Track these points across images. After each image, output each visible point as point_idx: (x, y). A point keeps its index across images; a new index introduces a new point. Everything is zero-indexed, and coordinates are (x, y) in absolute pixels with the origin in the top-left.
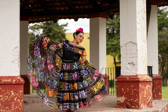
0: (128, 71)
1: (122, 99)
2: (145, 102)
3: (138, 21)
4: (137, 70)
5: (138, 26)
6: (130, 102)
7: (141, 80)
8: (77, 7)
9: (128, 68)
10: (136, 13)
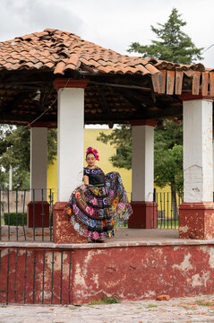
0: (192, 198)
1: (185, 229)
2: (210, 232)
3: (204, 142)
4: (202, 196)
5: (204, 148)
6: (195, 232)
7: (207, 207)
8: (114, 110)
9: (191, 195)
10: (201, 133)
